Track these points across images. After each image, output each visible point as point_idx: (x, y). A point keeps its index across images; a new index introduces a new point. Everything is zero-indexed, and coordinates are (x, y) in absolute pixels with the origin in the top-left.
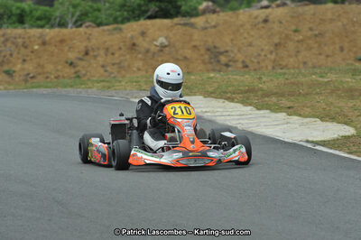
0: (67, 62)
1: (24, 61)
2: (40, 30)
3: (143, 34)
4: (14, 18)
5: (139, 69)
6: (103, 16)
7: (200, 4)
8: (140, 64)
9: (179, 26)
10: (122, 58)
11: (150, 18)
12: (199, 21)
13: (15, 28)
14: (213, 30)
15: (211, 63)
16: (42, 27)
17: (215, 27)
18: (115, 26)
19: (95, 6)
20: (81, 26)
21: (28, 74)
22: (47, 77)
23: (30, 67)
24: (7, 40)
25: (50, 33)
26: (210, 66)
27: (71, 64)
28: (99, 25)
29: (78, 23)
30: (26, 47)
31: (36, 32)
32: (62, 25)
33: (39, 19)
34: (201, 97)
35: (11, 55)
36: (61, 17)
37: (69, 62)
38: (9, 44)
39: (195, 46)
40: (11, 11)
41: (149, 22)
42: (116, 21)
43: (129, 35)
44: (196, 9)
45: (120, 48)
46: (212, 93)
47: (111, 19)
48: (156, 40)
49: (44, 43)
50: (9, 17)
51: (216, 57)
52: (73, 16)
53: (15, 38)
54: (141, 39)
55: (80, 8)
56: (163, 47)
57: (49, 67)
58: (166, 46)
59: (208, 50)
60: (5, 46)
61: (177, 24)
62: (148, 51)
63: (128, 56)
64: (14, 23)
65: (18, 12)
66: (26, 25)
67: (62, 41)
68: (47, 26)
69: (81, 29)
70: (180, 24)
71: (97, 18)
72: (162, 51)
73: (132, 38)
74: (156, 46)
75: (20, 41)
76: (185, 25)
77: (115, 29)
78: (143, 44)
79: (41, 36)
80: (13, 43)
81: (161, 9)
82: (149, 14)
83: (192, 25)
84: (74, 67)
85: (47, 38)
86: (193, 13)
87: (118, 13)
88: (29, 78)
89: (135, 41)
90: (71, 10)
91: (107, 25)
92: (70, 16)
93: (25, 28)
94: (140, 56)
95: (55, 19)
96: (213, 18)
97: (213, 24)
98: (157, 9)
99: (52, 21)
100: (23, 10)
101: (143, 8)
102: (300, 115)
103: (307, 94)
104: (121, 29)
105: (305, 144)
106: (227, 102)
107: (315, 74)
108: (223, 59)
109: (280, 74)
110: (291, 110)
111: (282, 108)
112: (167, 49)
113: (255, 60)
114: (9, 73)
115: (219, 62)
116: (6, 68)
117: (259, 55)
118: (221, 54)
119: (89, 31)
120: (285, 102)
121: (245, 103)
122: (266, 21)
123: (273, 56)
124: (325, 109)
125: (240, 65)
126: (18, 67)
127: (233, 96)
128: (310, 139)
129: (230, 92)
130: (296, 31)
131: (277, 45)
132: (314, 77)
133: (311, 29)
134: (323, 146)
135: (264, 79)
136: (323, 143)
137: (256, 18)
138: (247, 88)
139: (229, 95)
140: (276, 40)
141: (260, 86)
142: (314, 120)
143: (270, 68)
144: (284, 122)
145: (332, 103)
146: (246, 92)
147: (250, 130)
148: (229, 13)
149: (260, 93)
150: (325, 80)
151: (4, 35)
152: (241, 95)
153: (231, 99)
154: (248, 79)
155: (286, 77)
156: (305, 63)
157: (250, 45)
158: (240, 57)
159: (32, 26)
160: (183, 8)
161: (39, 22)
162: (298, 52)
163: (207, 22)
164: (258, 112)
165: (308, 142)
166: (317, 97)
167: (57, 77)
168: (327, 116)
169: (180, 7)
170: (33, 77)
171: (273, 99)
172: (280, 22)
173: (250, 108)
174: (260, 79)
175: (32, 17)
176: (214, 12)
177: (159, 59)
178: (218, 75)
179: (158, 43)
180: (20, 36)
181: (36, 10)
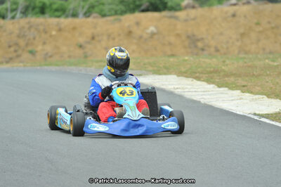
0: (77, 45)
1: (44, 43)
2: (57, 20)
3: (138, 24)
4: (37, 10)
5: (134, 51)
6: (106, 8)
8: (134, 47)
9: (166, 19)
11: (143, 11)
12: (181, 14)
13: (38, 17)
14: (193, 22)
15: (190, 47)
16: (59, 17)
17: (194, 19)
18: (116, 17)
20: (89, 16)
21: (47, 54)
22: (62, 57)
23: (48, 48)
24: (30, 28)
25: (65, 22)
26: (189, 50)
27: (81, 46)
28: (104, 16)
29: (87, 14)
30: (46, 32)
31: (53, 21)
32: (75, 15)
33: (57, 10)
34: (175, 76)
35: (34, 38)
36: (74, 9)
37: (79, 44)
38: (32, 30)
39: (178, 35)
40: (35, 4)
41: (142, 15)
42: (116, 13)
43: (127, 24)
44: (179, 5)
45: (119, 35)
46: (184, 73)
47: (113, 12)
48: (147, 28)
49: (60, 30)
50: (34, 9)
51: (194, 43)
52: (83, 8)
53: (38, 25)
54: (136, 28)
55: (88, 2)
56: (153, 34)
57: (64, 49)
59: (188, 37)
60: (30, 31)
61: (164, 17)
62: (141, 37)
63: (125, 41)
64: (36, 13)
65: (41, 5)
66: (47, 15)
67: (74, 28)
68: (63, 16)
69: (90, 20)
70: (167, 17)
71: (102, 11)
72: (151, 37)
73: (129, 26)
74: (147, 34)
75: (41, 28)
76: (171, 17)
77: (116, 20)
78: (137, 31)
79: (58, 24)
80: (36, 29)
81: (151, 4)
82: (143, 7)
83: (176, 18)
84: (83, 49)
85: (62, 26)
87: (118, 7)
88: (47, 57)
89: (131, 29)
90: (82, 3)
91: (109, 16)
92: (81, 8)
93: (45, 17)
94: (135, 41)
95: (69, 11)
96: (193, 13)
97: (193, 17)
98: (148, 4)
99: (67, 13)
100: (44, 4)
101: (137, 3)
102: (251, 93)
103: (259, 75)
104: (120, 20)
105: (252, 116)
106: (195, 81)
107: (268, 58)
108: (200, 44)
109: (241, 58)
110: (245, 88)
111: (238, 86)
112: (156, 37)
113: (225, 46)
114: (32, 53)
115: (196, 46)
116: (30, 48)
117: (228, 42)
118: (198, 40)
119: (95, 21)
120: (241, 82)
121: (209, 81)
122: (234, 16)
123: (239, 44)
124: (271, 88)
125: (212, 50)
126: (40, 48)
127: (201, 75)
128: (257, 112)
129: (199, 72)
130: (258, 24)
131: (243, 35)
132: (267, 61)
133: (269, 23)
134: (267, 118)
135: (228, 62)
136: (267, 116)
137: (226, 13)
138: (212, 69)
139: (197, 75)
140: (242, 30)
141: (223, 67)
142: (262, 96)
143: (236, 52)
144: (239, 98)
145: (277, 83)
146: (211, 72)
147: (210, 104)
148: (206, 8)
149: (222, 74)
150: (275, 64)
151: (29, 23)
152: (207, 75)
153: (198, 79)
154: (214, 62)
155: (245, 60)
156: (264, 49)
157: (221, 34)
158: (213, 43)
159: (51, 16)
160: (170, 4)
161: (57, 14)
162: (258, 40)
163: (188, 15)
164: (218, 89)
165: (255, 114)
166: (267, 78)
167: (70, 57)
168: (273, 93)
169: (166, 3)
170: (51, 56)
171: (232, 79)
172: (245, 16)
173: (212, 86)
174: (224, 62)
175: (51, 9)
176: (194, 8)
177: (150, 43)
178: (191, 58)
179: (149, 31)
180: (41, 24)
181: (55, 3)
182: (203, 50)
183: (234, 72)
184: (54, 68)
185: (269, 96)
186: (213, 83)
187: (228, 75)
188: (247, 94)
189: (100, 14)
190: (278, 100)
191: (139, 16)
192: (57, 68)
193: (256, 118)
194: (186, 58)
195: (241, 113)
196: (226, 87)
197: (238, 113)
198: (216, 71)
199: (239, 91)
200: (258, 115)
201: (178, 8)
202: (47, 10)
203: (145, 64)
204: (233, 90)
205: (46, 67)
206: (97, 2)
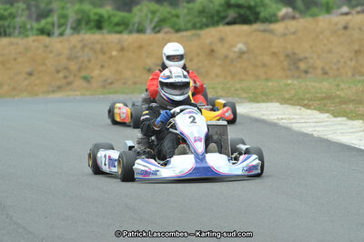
0: (144, 68)
1: (102, 66)
2: (118, 36)
3: (222, 40)
4: (92, 24)
5: (217, 76)
6: (181, 22)
7: (279, 10)
8: (217, 70)
9: (258, 33)
10: (200, 64)
11: (229, 24)
12: (278, 27)
13: (93, 33)
14: (293, 37)
15: (290, 69)
16: (120, 32)
17: (294, 33)
18: (194, 32)
19: (174, 12)
20: (159, 32)
21: (106, 80)
22: (125, 83)
23: (108, 73)
24: (84, 46)
25: (128, 38)
26: (289, 73)
27: (149, 70)
28: (178, 30)
29: (157, 29)
30: (104, 53)
31: (114, 38)
32: (141, 31)
33: (118, 24)
34: (277, 104)
35: (89, 61)
36: (140, 23)
37: (147, 67)
38: (87, 50)
39: (274, 53)
40: (89, 17)
41: (228, 28)
42: (194, 27)
43: (208, 41)
44: (275, 15)
45: (198, 55)
46: (288, 100)
47: (190, 25)
48: (235, 46)
49: (122, 49)
50: (87, 23)
51: (295, 64)
52: (151, 22)
53: (93, 43)
54: (219, 45)
55: (158, 14)
56: (241, 53)
57: (128, 74)
58: (244, 53)
59: (287, 56)
60: (83, 51)
61: (256, 31)
62: (226, 57)
63: (206, 62)
64: (91, 29)
65: (96, 18)
66: (105, 31)
67: (140, 47)
68: (126, 31)
69: (160, 35)
70: (259, 31)
71: (175, 24)
72: (240, 57)
73: (211, 43)
74: (234, 52)
75: (98, 47)
76: (265, 31)
77: (193, 35)
78: (221, 50)
79: (119, 42)
80: (91, 49)
81: (240, 15)
82: (228, 20)
83: (271, 32)
85: (126, 44)
86: (272, 19)
87: (197, 20)
88: (106, 84)
89: (214, 47)
90: (150, 16)
91: (186, 30)
92: (148, 21)
93: (103, 33)
94: (218, 62)
95: (134, 25)
96: (292, 25)
97: (293, 30)
98: (235, 15)
99: (130, 28)
100: (101, 16)
101: (222, 14)
104: (199, 36)
106: (303, 109)
108: (303, 66)
109: (359, 81)
111: (359, 115)
112: (245, 56)
113: (335, 67)
114: (87, 79)
115: (298, 68)
116: (84, 74)
117: (339, 62)
118: (300, 60)
119: (168, 36)
120: (362, 109)
121: (322, 110)
122: (346, 28)
123: (353, 63)
125: (319, 72)
126: (96, 73)
127: (310, 103)
129: (307, 99)
131: (357, 52)
135: (342, 86)
137: (336, 24)
138: (324, 95)
139: (306, 102)
140: (356, 47)
141: (338, 93)
143: (350, 74)
144: (362, 129)
146: (323, 99)
147: (326, 137)
148: (310, 19)
149: (337, 100)
151: (82, 41)
152: (318, 102)
153: (307, 106)
154: (325, 86)
157: (330, 51)
158: (319, 64)
159: (110, 32)
160: (262, 15)
161: (118, 29)
163: (286, 28)
164: (334, 119)
167: (135, 83)
169: (258, 13)
170: (111, 83)
171: (351, 106)
172: (360, 29)
173: (326, 115)
174: (338, 86)
175: (110, 23)
176: (294, 18)
177: (238, 65)
178: (296, 82)
179: (236, 49)
180: (98, 42)
181: (114, 15)
182: (306, 72)
183: (352, 98)
186: (327, 112)
187: (345, 102)
189: (173, 27)
191: (223, 30)
194: (289, 82)
196: (344, 116)
197: (362, 147)
198: (329, 97)
199: (361, 121)
201: (273, 19)
202: (105, 24)
203: (236, 90)
204: (353, 120)
206: (169, 13)
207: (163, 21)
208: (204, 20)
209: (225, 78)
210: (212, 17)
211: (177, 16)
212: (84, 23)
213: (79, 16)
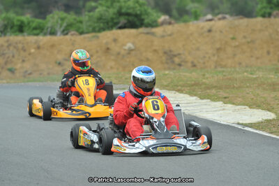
0: (56, 62)
1: (23, 61)
2: (35, 37)
3: (115, 40)
4: (16, 28)
5: (112, 68)
6: (84, 26)
7: (159, 17)
8: (112, 64)
9: (143, 35)
10: (99, 59)
11: (120, 28)
12: (158, 31)
13: (17, 35)
14: (169, 38)
15: (167, 63)
16: (37, 35)
17: (170, 35)
18: (94, 34)
19: (78, 19)
20: (67, 34)
21: (26, 72)
22: (41, 74)
23: (27, 66)
24: (10, 45)
25: (43, 39)
26: (166, 66)
27: (59, 64)
28: (81, 33)
29: (65, 32)
30: (25, 51)
31: (32, 39)
32: (53, 33)
33: (35, 28)
35: (13, 56)
36: (52, 27)
37: (58, 62)
38: (11, 48)
39: (155, 51)
40: (13, 23)
41: (120, 31)
42: (94, 30)
43: (104, 41)
44: (156, 21)
45: (97, 52)
46: (166, 86)
47: (91, 29)
48: (125, 45)
49: (39, 48)
50: (12, 27)
51: (171, 58)
52: (61, 26)
53: (16, 43)
54: (113, 44)
55: (66, 20)
56: (130, 50)
57: (43, 66)
58: (132, 50)
59: (165, 53)
60: (9, 49)
61: (141, 33)
62: (119, 54)
63: (103, 58)
64: (15, 32)
65: (19, 23)
66: (25, 34)
67: (53, 46)
68: (41, 34)
69: (68, 37)
70: (144, 33)
71: (79, 28)
72: (129, 53)
73: (107, 43)
74: (125, 50)
75: (20, 46)
76: (148, 33)
77: (94, 37)
78: (115, 48)
79: (36, 42)
80: (15, 47)
81: (129, 22)
82: (119, 25)
83: (153, 34)
84: (62, 66)
85: (41, 44)
87: (96, 25)
88: (27, 75)
89: (109, 46)
90: (60, 22)
91: (87, 33)
92: (59, 26)
93: (24, 36)
94: (113, 57)
95: (47, 29)
96: (169, 28)
97: (169, 33)
98: (125, 21)
99: (45, 31)
100: (22, 22)
101: (115, 21)
102: (233, 104)
103: (240, 87)
104: (98, 37)
105: (236, 126)
106: (177, 93)
107: (246, 72)
108: (177, 60)
109: (220, 72)
110: (227, 100)
111: (219, 98)
112: (133, 53)
113: (201, 61)
114: (11, 71)
115: (173, 62)
116: (9, 66)
117: (204, 57)
118: (175, 56)
119: (73, 38)
120: (222, 93)
121: (191, 94)
122: (210, 31)
123: (215, 58)
124: (253, 99)
125: (190, 65)
126: (19, 66)
127: (183, 89)
128: (241, 122)
129: (180, 86)
130: (233, 39)
131: (219, 50)
132: (245, 74)
133: (245, 37)
134: (250, 127)
135: (207, 75)
136: (251, 125)
137: (202, 28)
138: (193, 82)
139: (179, 88)
140: (218, 46)
141: (204, 80)
142: (244, 107)
143: (213, 66)
144: (221, 108)
145: (258, 94)
146: (193, 85)
147: (194, 115)
148: (182, 24)
149: (203, 86)
150: (255, 76)
151: (8, 41)
152: (189, 88)
153: (180, 91)
154: (194, 75)
155: (224, 74)
156: (240, 64)
157: (198, 49)
158: (190, 58)
159: (29, 35)
160: (146, 21)
161: (35, 32)
162: (235, 55)
163: (164, 31)
164: (201, 101)
165: (238, 124)
166: (247, 89)
167: (49, 74)
168: (254, 104)
169: (143, 20)
170: (30, 74)
171: (214, 91)
172: (221, 32)
173: (195, 98)
174: (204, 75)
175: (30, 27)
176: (170, 23)
177: (128, 60)
178: (171, 73)
179: (126, 48)
180: (20, 42)
181: (33, 22)
182: (180, 65)
183: (215, 84)
184: (37, 84)
185: (250, 107)
186: (195, 95)
187: (208, 88)
188: (230, 106)
189: (77, 31)
190: (260, 110)
191: (116, 33)
192: (41, 83)
193: (240, 127)
194: (167, 72)
195: (225, 123)
196: (208, 99)
197: (222, 123)
198: (197, 84)
199: (221, 103)
200: (242, 124)
201: (154, 24)
202: (25, 29)
203: (126, 79)
204: (215, 101)
205: (30, 83)
206: (75, 19)
207: (70, 26)
208: (102, 25)
209: (118, 69)
210: (107, 23)
211: (81, 22)
212: (9, 27)
213: (6, 22)
